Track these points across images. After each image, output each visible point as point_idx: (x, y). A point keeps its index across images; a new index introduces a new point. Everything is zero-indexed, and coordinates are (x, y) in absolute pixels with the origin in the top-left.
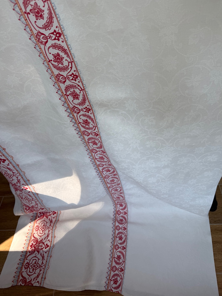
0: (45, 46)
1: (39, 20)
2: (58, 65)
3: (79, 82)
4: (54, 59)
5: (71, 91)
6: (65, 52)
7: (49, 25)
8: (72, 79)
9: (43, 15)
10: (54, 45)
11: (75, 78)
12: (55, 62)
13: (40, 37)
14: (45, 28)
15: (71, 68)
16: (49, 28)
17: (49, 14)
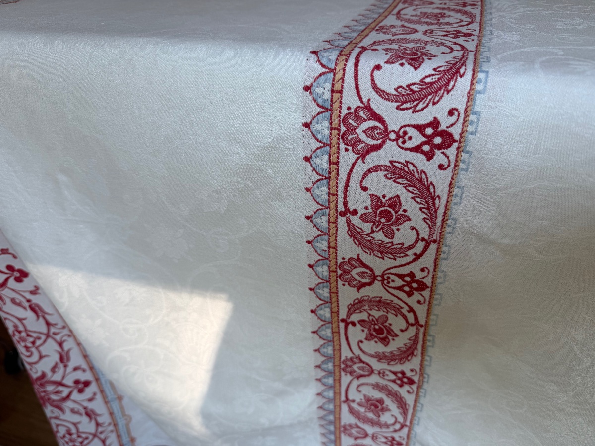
0: (358, 158)
2: (373, 232)
3: (419, 302)
4: (370, 210)
5: (370, 315)
7: (426, 96)
8: (400, 289)
11: (411, 288)
12: (368, 222)
15: (417, 257)
16: (416, 106)
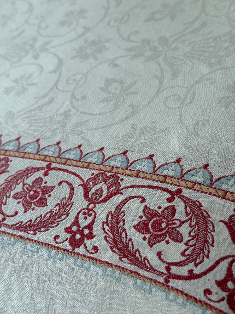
1: (141, 214)
6: (35, 225)
9: (143, 234)
10: (68, 208)
13: (107, 185)
14: (116, 214)
17: (136, 251)
